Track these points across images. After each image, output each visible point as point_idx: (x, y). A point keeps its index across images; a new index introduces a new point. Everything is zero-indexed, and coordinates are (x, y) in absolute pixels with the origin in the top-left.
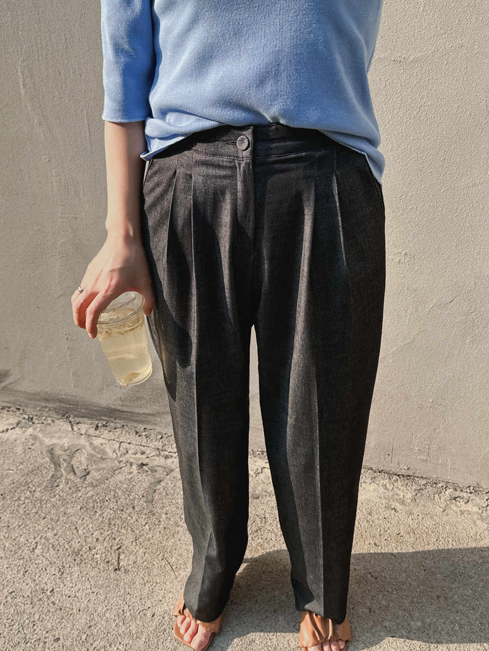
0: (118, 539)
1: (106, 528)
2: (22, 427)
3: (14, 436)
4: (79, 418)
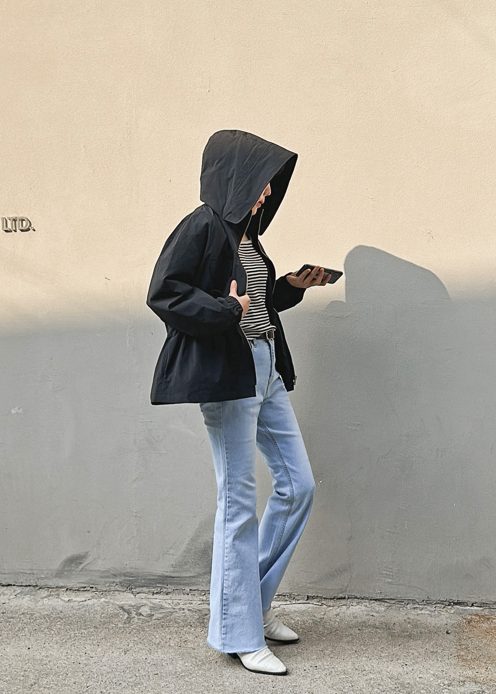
0: (184, 638)
1: (175, 634)
2: (96, 599)
3: (92, 603)
4: (139, 589)
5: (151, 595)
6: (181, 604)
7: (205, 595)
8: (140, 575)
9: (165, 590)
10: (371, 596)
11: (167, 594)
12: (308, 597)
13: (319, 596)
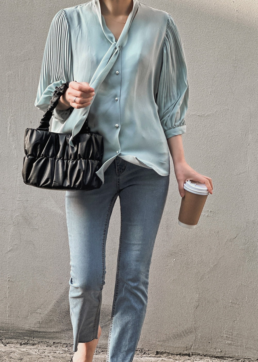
4: (9, 340)
5: (19, 345)
6: (46, 352)
7: (66, 347)
8: (10, 329)
9: (31, 342)
10: (212, 354)
11: (33, 345)
12: (157, 353)
13: (167, 351)
